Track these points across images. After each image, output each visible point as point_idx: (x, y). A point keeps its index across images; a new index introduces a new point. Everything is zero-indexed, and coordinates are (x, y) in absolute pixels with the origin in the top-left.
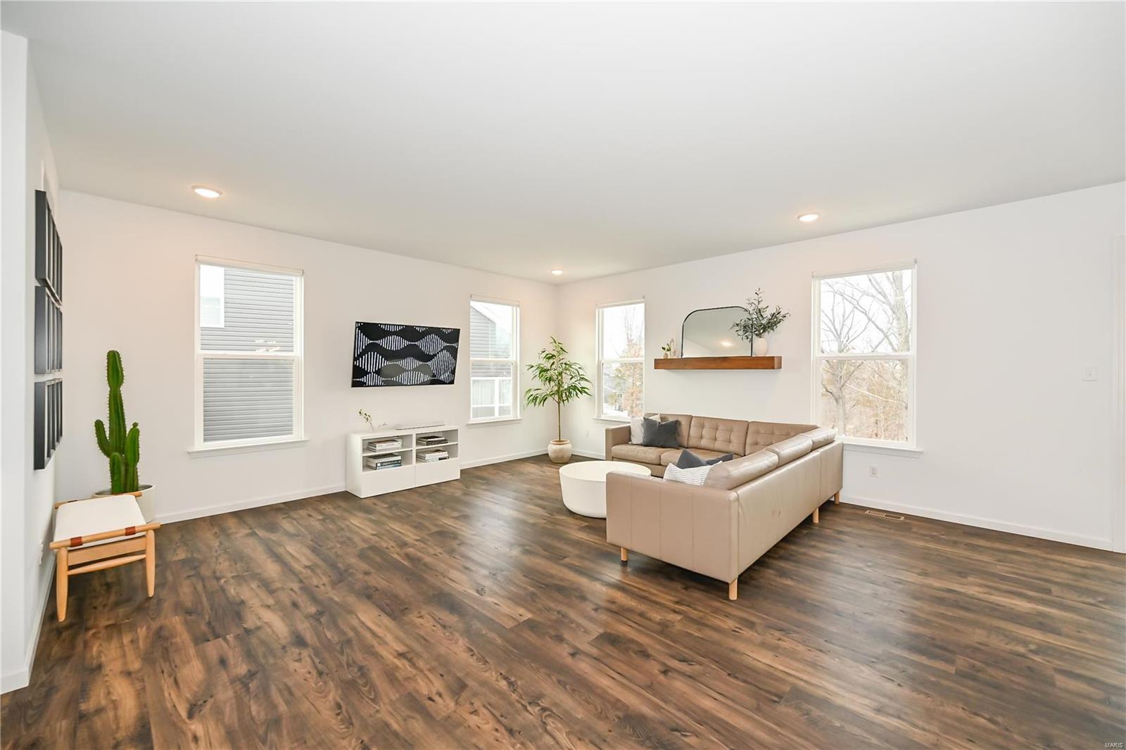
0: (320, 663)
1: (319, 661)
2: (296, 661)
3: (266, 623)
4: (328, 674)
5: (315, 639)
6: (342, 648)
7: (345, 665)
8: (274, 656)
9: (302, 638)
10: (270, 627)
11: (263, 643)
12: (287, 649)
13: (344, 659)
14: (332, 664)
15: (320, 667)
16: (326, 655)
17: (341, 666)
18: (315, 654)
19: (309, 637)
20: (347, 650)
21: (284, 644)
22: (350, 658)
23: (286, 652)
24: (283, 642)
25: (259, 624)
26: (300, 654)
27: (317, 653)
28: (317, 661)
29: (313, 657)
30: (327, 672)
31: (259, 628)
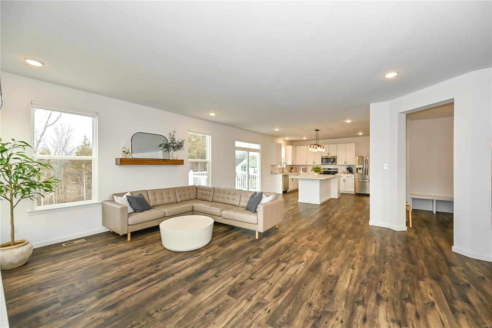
0: (378, 285)
1: (378, 286)
2: (386, 292)
3: (387, 321)
4: (379, 280)
5: (372, 294)
6: (367, 283)
7: (371, 278)
8: (393, 300)
9: (377, 298)
10: (387, 317)
11: (395, 310)
12: (386, 299)
13: (370, 280)
14: (375, 282)
15: (379, 284)
16: (374, 286)
17: (372, 279)
18: (377, 289)
19: (373, 296)
20: (366, 281)
21: (386, 302)
22: (367, 279)
23: (387, 298)
24: (386, 303)
25: (391, 324)
26: (382, 293)
27: (376, 289)
28: (379, 286)
29: (379, 288)
30: (378, 281)
31: (393, 321)
